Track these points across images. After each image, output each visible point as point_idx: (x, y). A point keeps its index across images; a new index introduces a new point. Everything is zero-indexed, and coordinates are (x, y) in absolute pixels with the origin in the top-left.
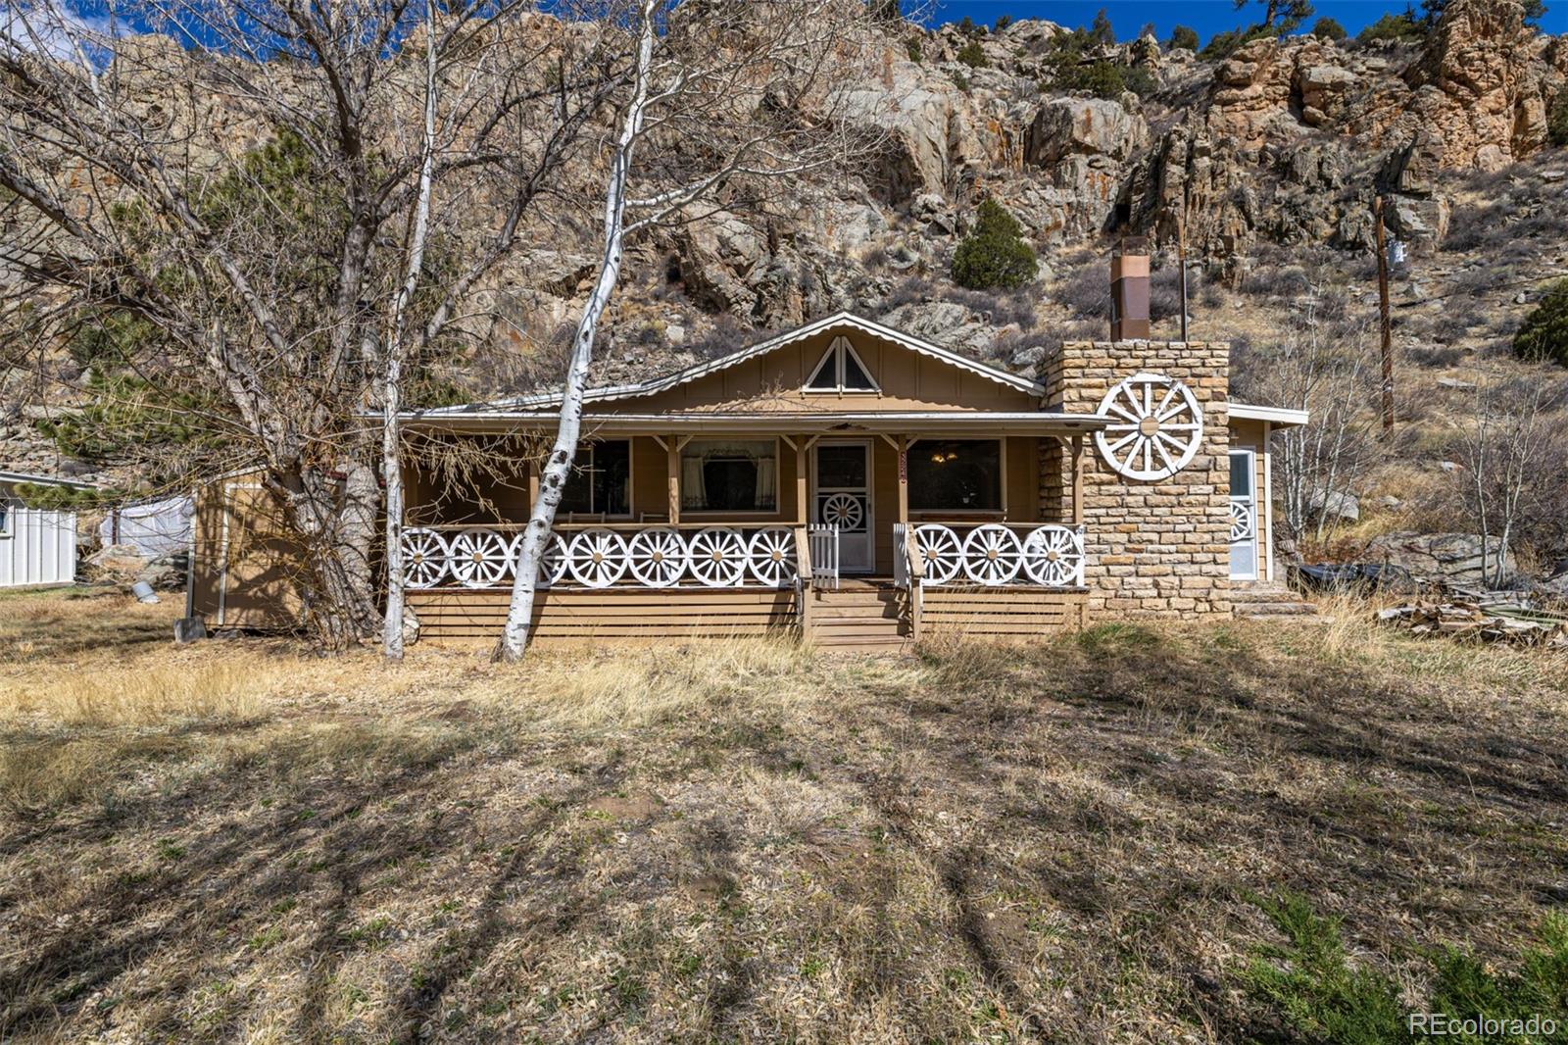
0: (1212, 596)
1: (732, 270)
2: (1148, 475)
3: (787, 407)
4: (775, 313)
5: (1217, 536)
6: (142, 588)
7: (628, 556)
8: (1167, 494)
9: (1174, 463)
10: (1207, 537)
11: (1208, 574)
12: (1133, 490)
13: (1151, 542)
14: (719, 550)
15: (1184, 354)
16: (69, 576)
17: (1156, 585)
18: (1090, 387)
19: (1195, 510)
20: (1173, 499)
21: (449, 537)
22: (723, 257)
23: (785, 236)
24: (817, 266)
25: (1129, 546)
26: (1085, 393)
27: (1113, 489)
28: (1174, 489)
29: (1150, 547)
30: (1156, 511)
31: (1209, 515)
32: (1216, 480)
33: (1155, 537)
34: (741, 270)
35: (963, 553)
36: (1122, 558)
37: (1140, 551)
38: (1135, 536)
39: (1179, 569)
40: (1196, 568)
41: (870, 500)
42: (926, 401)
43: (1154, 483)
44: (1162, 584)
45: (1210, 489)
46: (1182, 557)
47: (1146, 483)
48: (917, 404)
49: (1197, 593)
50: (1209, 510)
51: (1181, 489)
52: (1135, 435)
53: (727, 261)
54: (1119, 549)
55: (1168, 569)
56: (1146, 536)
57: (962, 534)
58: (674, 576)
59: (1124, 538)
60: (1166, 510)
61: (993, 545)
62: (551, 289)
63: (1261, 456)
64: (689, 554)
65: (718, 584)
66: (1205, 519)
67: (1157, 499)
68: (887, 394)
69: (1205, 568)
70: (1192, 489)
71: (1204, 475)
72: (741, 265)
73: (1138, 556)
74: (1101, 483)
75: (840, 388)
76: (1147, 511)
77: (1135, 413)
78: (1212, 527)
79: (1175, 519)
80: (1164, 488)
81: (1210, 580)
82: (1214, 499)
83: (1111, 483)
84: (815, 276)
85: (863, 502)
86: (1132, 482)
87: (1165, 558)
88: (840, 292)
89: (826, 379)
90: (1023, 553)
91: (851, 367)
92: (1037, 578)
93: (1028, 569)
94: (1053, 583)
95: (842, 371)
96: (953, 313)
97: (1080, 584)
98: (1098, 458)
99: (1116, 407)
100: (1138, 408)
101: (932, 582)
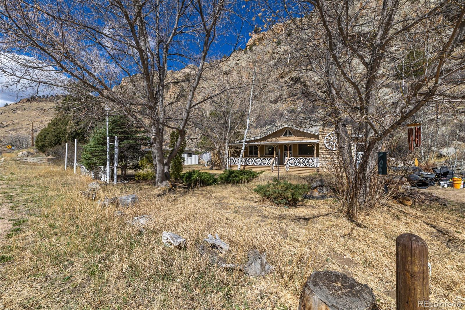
2: (335, 149)
3: (268, 143)
6: (206, 165)
7: (253, 161)
12: (332, 152)
14: (264, 160)
16: (198, 164)
21: (234, 158)
26: (323, 135)
35: (297, 162)
41: (292, 153)
54: (329, 162)
56: (335, 160)
57: (297, 159)
58: (259, 164)
59: (330, 160)
61: (301, 160)
62: (272, 102)
64: (260, 161)
65: (264, 165)
67: (337, 153)
68: (295, 136)
74: (326, 150)
75: (288, 136)
76: (335, 155)
77: (331, 138)
83: (328, 150)
86: (332, 150)
89: (286, 134)
90: (306, 162)
91: (289, 132)
92: (308, 166)
93: (307, 164)
94: (310, 166)
95: (288, 133)
96: (385, 92)
97: (315, 167)
98: (325, 146)
99: (328, 138)
100: (332, 138)
101: (292, 166)
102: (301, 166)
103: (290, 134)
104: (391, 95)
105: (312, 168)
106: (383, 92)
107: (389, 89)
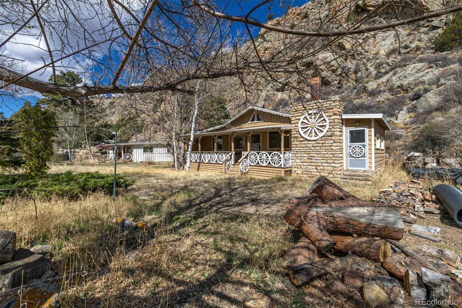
0: (333, 173)
1: (331, 72)
2: (314, 138)
4: (344, 83)
5: (335, 155)
8: (319, 143)
9: (321, 135)
10: (332, 156)
11: (332, 166)
12: (310, 142)
13: (315, 157)
14: (220, 156)
15: (324, 103)
17: (316, 168)
18: (298, 116)
19: (327, 148)
20: (321, 145)
22: (328, 68)
23: (350, 55)
24: (364, 62)
25: (309, 158)
26: (297, 118)
27: (304, 142)
28: (321, 142)
29: (314, 158)
30: (316, 148)
31: (332, 149)
32: (334, 139)
33: (315, 155)
34: (334, 71)
35: (258, 158)
36: (306, 161)
37: (312, 159)
38: (310, 155)
39: (323, 164)
40: (328, 164)
41: (261, 146)
42: (272, 122)
43: (315, 140)
44: (318, 168)
45: (332, 141)
46: (324, 161)
47: (313, 141)
48: (271, 123)
49: (329, 172)
50: (332, 148)
51: (323, 142)
52: (309, 128)
53: (329, 69)
54: (306, 158)
55: (320, 164)
56: (313, 155)
57: (258, 153)
58: (215, 161)
59: (307, 155)
60: (319, 148)
61: (264, 156)
63: (370, 130)
65: (220, 163)
66: (331, 150)
67: (316, 145)
68: (264, 122)
69: (331, 165)
70: (327, 142)
71: (330, 138)
72: (334, 69)
73: (311, 160)
74: (301, 141)
75: (256, 121)
76: (313, 148)
77: (309, 122)
78: (333, 153)
79: (321, 150)
80: (318, 142)
81: (333, 168)
82: (334, 144)
83: (304, 141)
84: (362, 66)
85: (259, 147)
86: (309, 140)
87: (318, 161)
88: (372, 69)
89: (253, 120)
90: (270, 158)
91: (258, 116)
92: (273, 164)
93: (271, 162)
94: (276, 166)
95: (256, 118)
96: (418, 67)
97: (283, 166)
98: (300, 134)
99: (304, 121)
100: (310, 120)
101: (253, 164)
102: (264, 164)
103: (259, 119)
104: (426, 71)
105: (277, 168)
106: (414, 68)
107: (423, 64)
